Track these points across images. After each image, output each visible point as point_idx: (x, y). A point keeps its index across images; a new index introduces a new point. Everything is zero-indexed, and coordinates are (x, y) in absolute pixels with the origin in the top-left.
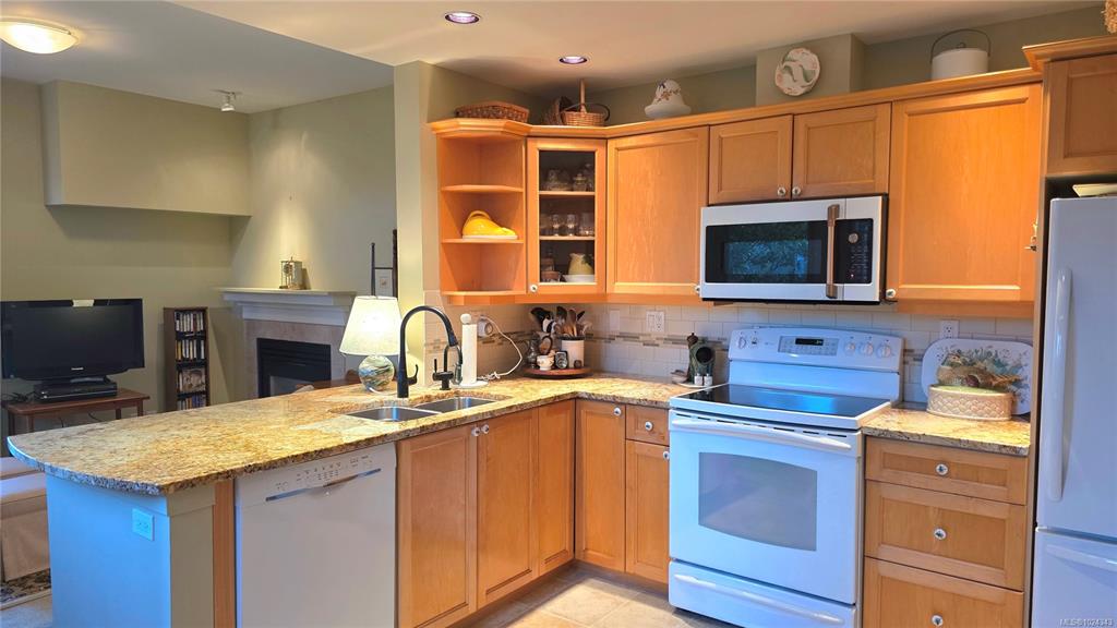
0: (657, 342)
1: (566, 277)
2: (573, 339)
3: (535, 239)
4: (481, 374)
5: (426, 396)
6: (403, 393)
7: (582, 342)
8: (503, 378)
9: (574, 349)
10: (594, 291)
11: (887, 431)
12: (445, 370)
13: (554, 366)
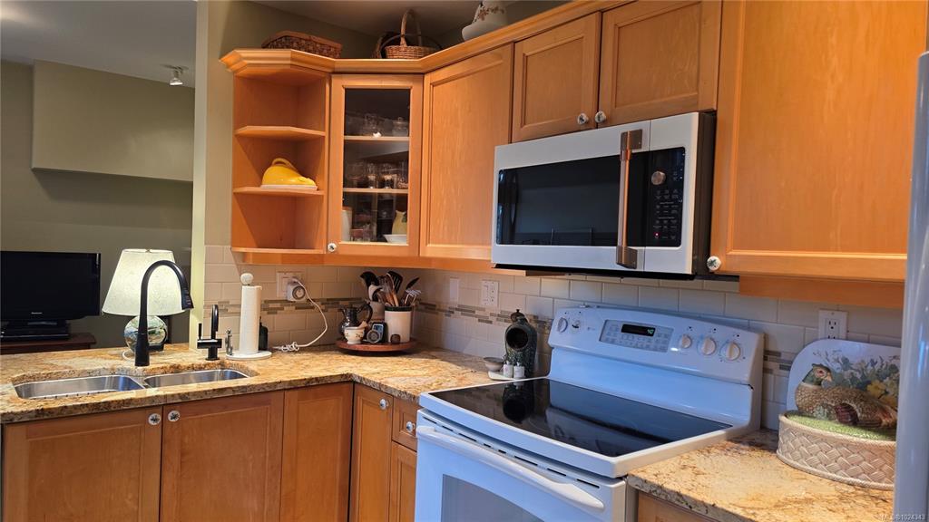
0: (490, 319)
1: (386, 236)
2: (396, 309)
3: (338, 190)
4: (265, 342)
5: (172, 367)
6: (142, 360)
7: (407, 314)
8: (302, 350)
9: (397, 322)
10: (405, 254)
11: (660, 487)
12: (213, 337)
13: (363, 341)
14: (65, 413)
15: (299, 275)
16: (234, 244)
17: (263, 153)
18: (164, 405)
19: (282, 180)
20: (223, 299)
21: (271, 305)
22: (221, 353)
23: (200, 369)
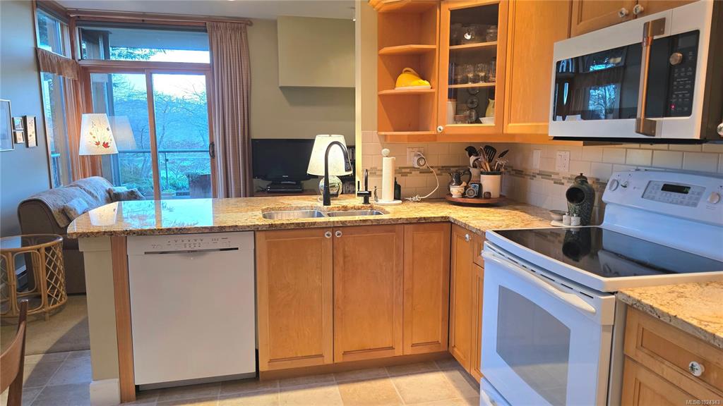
0: (563, 181)
1: (481, 119)
2: (488, 174)
3: (445, 87)
4: (398, 194)
5: (343, 207)
6: (327, 202)
7: (497, 177)
8: (423, 201)
9: (489, 183)
10: (491, 132)
12: (366, 190)
13: (463, 195)
14: (283, 227)
15: (422, 149)
16: (379, 130)
17: (396, 65)
18: (334, 227)
19: (410, 83)
20: (373, 166)
21: (403, 170)
22: (371, 200)
23: (359, 209)
